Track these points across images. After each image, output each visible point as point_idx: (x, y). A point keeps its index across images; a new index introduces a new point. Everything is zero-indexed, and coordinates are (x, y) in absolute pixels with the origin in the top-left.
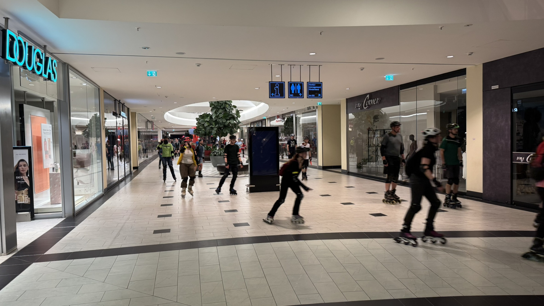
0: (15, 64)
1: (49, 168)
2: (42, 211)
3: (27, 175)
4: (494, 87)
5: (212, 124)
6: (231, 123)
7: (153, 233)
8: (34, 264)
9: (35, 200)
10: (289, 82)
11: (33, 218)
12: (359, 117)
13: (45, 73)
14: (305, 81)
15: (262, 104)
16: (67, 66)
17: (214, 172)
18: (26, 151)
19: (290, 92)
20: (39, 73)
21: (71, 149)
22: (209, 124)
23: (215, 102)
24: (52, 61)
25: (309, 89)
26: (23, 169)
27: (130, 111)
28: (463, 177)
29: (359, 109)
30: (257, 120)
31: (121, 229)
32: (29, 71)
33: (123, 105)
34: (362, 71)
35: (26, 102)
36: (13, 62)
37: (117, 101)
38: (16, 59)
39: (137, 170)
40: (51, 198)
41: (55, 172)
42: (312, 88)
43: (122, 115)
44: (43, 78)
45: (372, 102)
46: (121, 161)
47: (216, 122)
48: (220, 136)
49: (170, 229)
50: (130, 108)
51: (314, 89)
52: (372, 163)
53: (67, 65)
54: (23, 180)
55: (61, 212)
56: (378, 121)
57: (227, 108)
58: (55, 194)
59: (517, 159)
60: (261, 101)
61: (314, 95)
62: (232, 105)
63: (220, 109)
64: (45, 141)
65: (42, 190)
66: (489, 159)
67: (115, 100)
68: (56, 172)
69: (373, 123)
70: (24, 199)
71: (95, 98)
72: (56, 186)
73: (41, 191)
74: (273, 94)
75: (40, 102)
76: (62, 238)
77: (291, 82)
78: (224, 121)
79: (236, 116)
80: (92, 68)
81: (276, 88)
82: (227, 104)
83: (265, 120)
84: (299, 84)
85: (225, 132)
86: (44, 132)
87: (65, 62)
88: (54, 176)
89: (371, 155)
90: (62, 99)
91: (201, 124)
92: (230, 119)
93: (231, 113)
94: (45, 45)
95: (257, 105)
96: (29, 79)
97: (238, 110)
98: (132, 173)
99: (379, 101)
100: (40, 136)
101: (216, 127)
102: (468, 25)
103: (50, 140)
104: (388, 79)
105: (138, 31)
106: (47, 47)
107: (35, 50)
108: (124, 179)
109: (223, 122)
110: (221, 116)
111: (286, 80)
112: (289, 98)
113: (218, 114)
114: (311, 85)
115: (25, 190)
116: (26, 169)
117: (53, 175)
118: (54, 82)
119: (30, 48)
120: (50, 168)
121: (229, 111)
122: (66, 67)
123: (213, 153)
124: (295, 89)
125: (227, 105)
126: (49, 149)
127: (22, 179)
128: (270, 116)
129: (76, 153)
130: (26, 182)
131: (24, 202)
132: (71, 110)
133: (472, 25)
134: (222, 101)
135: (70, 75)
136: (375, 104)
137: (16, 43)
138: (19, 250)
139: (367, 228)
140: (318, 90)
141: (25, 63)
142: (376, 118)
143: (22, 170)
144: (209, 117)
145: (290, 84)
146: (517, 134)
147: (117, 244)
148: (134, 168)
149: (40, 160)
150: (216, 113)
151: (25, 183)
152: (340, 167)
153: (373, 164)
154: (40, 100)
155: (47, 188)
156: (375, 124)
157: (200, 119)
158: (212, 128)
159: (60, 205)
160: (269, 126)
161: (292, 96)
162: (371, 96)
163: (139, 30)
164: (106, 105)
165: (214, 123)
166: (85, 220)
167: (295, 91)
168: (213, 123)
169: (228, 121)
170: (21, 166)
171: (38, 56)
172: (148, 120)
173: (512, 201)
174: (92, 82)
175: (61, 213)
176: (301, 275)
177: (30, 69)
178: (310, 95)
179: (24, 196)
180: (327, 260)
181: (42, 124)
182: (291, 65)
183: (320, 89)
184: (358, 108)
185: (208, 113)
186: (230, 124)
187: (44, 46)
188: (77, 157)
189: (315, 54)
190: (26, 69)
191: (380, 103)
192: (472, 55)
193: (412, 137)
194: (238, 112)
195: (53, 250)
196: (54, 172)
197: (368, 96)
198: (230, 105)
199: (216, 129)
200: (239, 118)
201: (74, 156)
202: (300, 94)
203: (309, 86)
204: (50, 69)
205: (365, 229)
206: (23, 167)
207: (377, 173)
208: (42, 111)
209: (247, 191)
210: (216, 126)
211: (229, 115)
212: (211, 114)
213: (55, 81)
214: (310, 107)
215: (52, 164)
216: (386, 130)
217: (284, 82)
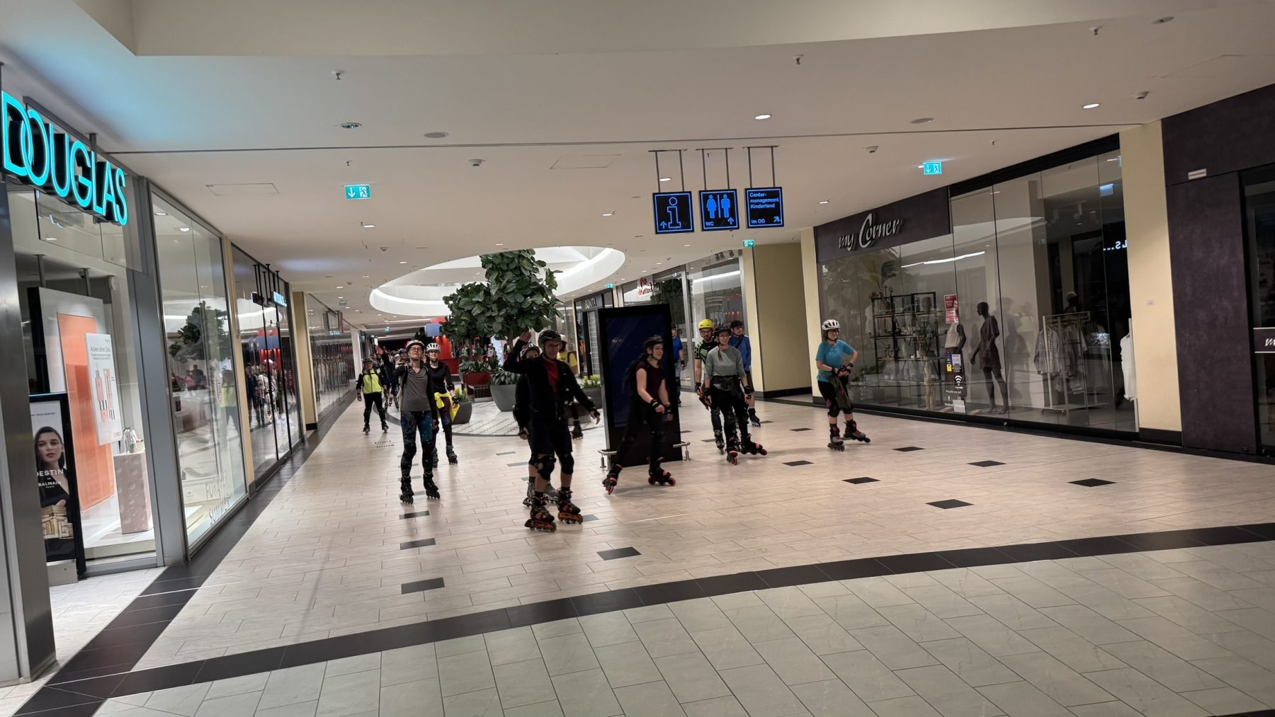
0: (25, 180)
1: (109, 444)
2: (106, 553)
3: (61, 467)
4: (1193, 175)
5: (491, 308)
6: (536, 304)
7: (402, 593)
8: (110, 701)
9: (84, 524)
10: (700, 192)
11: (83, 574)
12: (839, 270)
13: (99, 203)
14: (740, 186)
15: (608, 251)
16: (145, 185)
17: (505, 424)
18: (56, 406)
19: (706, 216)
20: (84, 203)
21: (168, 393)
22: (483, 309)
23: (495, 256)
24: (113, 172)
25: (752, 206)
26: (49, 452)
27: (292, 290)
28: (1126, 396)
29: (849, 249)
30: (590, 291)
31: (316, 589)
32: (61, 199)
33: (275, 275)
34: (873, 153)
35: (44, 283)
36: (20, 177)
37: (261, 267)
38: (26, 170)
39: (316, 432)
40: (123, 518)
41: (129, 453)
42: (758, 204)
43: (275, 300)
44: (92, 217)
45: (880, 232)
46: (280, 413)
47: (501, 303)
48: (512, 335)
49: (442, 578)
50: (291, 284)
51: (764, 204)
52: (886, 377)
53: (145, 181)
54: (53, 480)
55: (154, 551)
56: (894, 275)
57: (525, 269)
58: (132, 508)
59: (1266, 345)
60: (605, 247)
61: (763, 221)
62: (536, 260)
63: (507, 271)
64: (98, 376)
65: (98, 499)
66: (1193, 349)
67: (258, 265)
68: (131, 452)
69: (883, 282)
70: (57, 526)
71: (213, 262)
72: (133, 487)
73: (94, 503)
74: (663, 224)
75: (79, 280)
76: (169, 623)
77: (706, 191)
78: (520, 299)
79: (547, 286)
80: (208, 186)
81: (670, 209)
82: (524, 258)
83: (611, 290)
84: (725, 196)
85: (523, 326)
86: (93, 355)
87: (141, 174)
88: (127, 462)
89: (884, 359)
90: (140, 270)
91: (463, 309)
92: (531, 295)
93: (533, 280)
94: (91, 132)
95: (593, 257)
96: (56, 220)
97: (552, 270)
98: (306, 439)
99: (898, 228)
100: (82, 364)
101: (501, 316)
102: (1162, 21)
103: (108, 374)
104: (928, 171)
105: (339, 79)
106: (97, 136)
107: (71, 144)
108: (289, 457)
109: (518, 301)
110: (512, 287)
111: (694, 187)
112: (703, 230)
113: (504, 282)
114: (755, 195)
115: (58, 504)
116: (57, 450)
117: (124, 460)
118: (120, 225)
119: (59, 139)
120: (113, 443)
121: (529, 274)
122: (144, 188)
123: (497, 377)
124: (717, 208)
125: (525, 262)
126: (109, 395)
127: (50, 476)
128: (623, 280)
129: (180, 402)
130: (59, 483)
131: (56, 536)
132: (164, 292)
133: (1171, 18)
134: (511, 252)
135: (155, 208)
136: (888, 234)
137: (25, 128)
138: (62, 664)
139: (939, 542)
140: (773, 206)
141: (49, 179)
142: (889, 268)
143: (47, 455)
144: (483, 292)
145: (705, 197)
146: (1260, 283)
147: (317, 628)
148: (310, 427)
149: (89, 427)
150: (498, 281)
151: (58, 487)
152: (808, 391)
153: (890, 379)
154: (77, 276)
155: (107, 493)
156: (888, 282)
157: (460, 299)
158: (492, 319)
159: (150, 534)
160: (622, 305)
161: (710, 226)
162: (876, 218)
163: (340, 77)
164: (239, 279)
165: (495, 305)
166: (216, 570)
167: (716, 213)
168: (494, 307)
169: (529, 300)
170: (44, 443)
171: (80, 159)
172: (329, 309)
173: (1259, 447)
174: (204, 223)
175: (154, 555)
176: (827, 682)
177: (63, 193)
178: (754, 222)
179: (58, 520)
180: (876, 635)
181: (88, 335)
182: (703, 150)
183: (777, 204)
184: (846, 247)
185: (478, 283)
186: (533, 305)
187: (91, 135)
188: (182, 410)
189: (768, 116)
190: (53, 193)
191: (900, 232)
192: (1146, 98)
193: (983, 308)
194: (550, 275)
195: (152, 659)
196: (124, 454)
197: (870, 217)
198: (531, 261)
199: (500, 320)
200: (553, 290)
201: (178, 410)
202: (731, 220)
203: (750, 198)
204: (109, 192)
205: (935, 542)
206: (50, 446)
207: (899, 399)
208: (86, 303)
209: (603, 466)
210: (501, 313)
211: (530, 284)
212: (486, 285)
213: (124, 222)
214: (721, 253)
215: (118, 434)
216: (915, 296)
217: (690, 192)
